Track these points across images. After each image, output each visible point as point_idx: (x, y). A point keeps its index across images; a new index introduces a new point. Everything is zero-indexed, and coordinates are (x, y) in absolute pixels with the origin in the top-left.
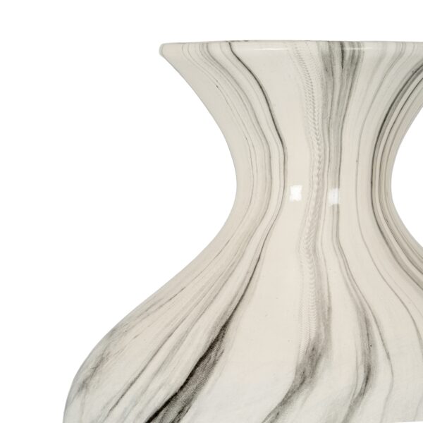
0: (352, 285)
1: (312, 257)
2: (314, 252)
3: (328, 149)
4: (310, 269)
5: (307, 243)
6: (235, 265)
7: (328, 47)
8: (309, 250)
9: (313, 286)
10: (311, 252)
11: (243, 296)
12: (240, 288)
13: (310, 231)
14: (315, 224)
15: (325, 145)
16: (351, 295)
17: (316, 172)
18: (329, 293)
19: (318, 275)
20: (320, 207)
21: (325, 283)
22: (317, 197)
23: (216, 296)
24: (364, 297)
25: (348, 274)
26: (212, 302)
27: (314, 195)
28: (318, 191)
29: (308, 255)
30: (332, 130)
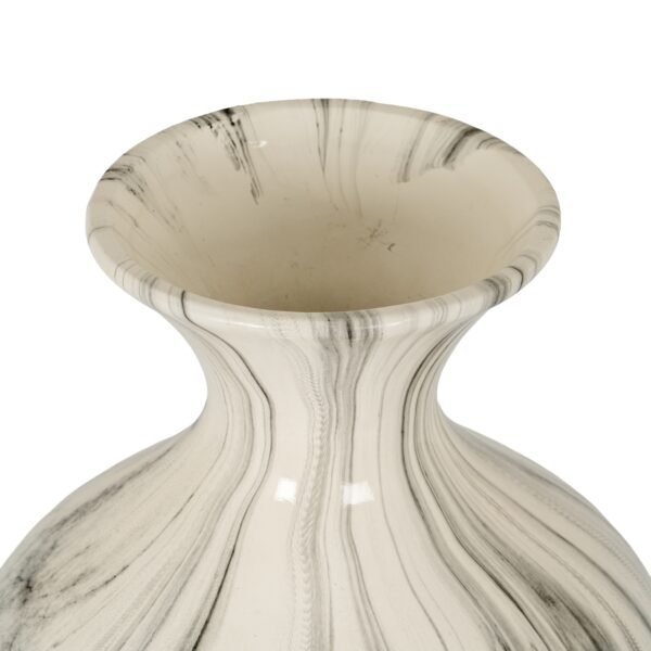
0: (366, 612)
1: (310, 560)
2: (312, 551)
3: (335, 409)
4: (306, 582)
5: (303, 535)
6: (200, 551)
7: (327, 330)
8: (306, 549)
9: (308, 615)
10: (309, 551)
11: (207, 622)
12: (204, 605)
13: (308, 515)
14: (316, 504)
15: (330, 405)
16: (364, 632)
17: (318, 434)
18: (331, 630)
19: (317, 595)
20: (324, 478)
21: (327, 610)
22: (319, 466)
23: (169, 610)
24: (382, 634)
25: (360, 591)
26: (163, 621)
27: (315, 462)
28: (321, 457)
29: (303, 557)
30: (340, 392)
